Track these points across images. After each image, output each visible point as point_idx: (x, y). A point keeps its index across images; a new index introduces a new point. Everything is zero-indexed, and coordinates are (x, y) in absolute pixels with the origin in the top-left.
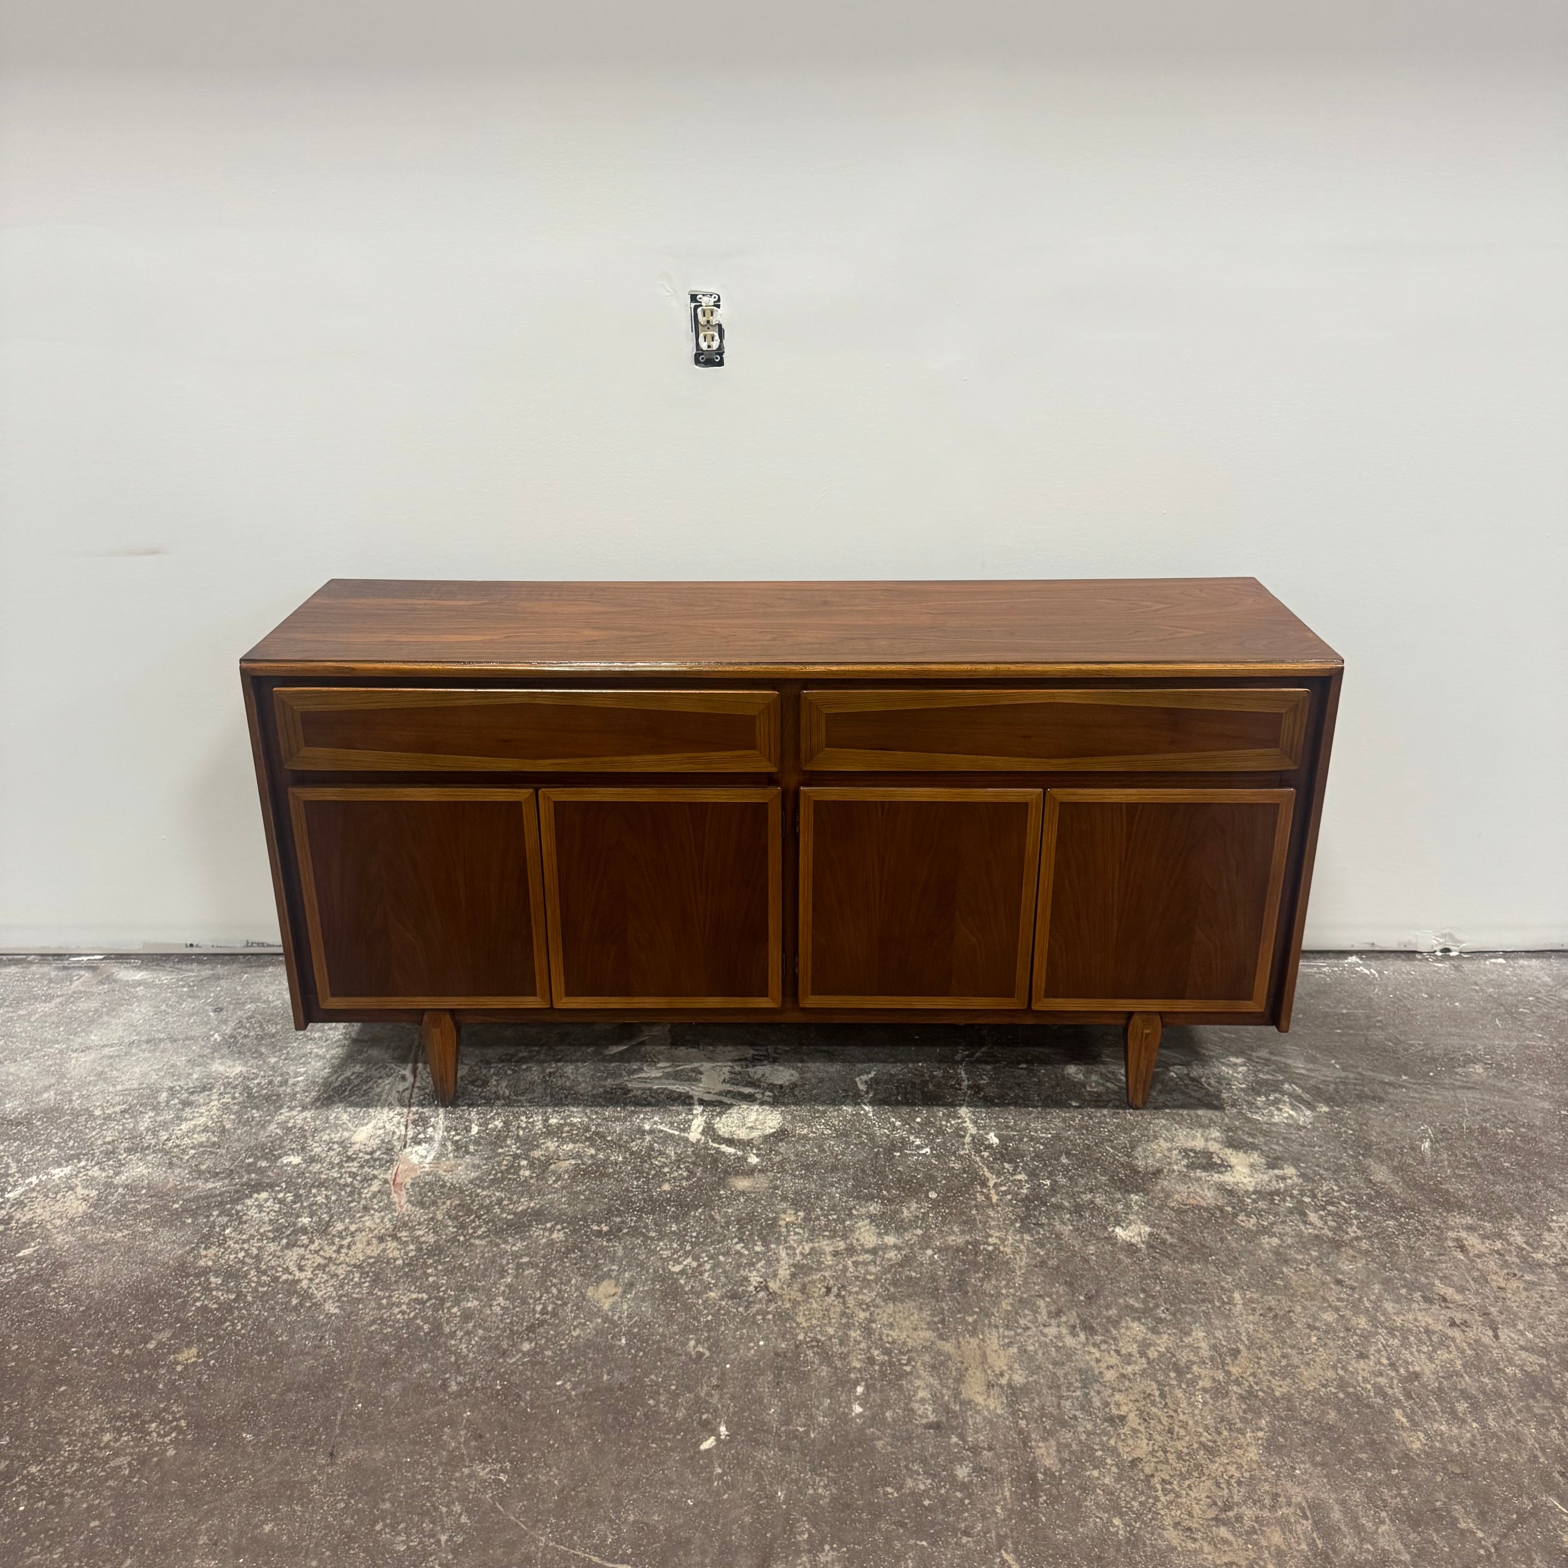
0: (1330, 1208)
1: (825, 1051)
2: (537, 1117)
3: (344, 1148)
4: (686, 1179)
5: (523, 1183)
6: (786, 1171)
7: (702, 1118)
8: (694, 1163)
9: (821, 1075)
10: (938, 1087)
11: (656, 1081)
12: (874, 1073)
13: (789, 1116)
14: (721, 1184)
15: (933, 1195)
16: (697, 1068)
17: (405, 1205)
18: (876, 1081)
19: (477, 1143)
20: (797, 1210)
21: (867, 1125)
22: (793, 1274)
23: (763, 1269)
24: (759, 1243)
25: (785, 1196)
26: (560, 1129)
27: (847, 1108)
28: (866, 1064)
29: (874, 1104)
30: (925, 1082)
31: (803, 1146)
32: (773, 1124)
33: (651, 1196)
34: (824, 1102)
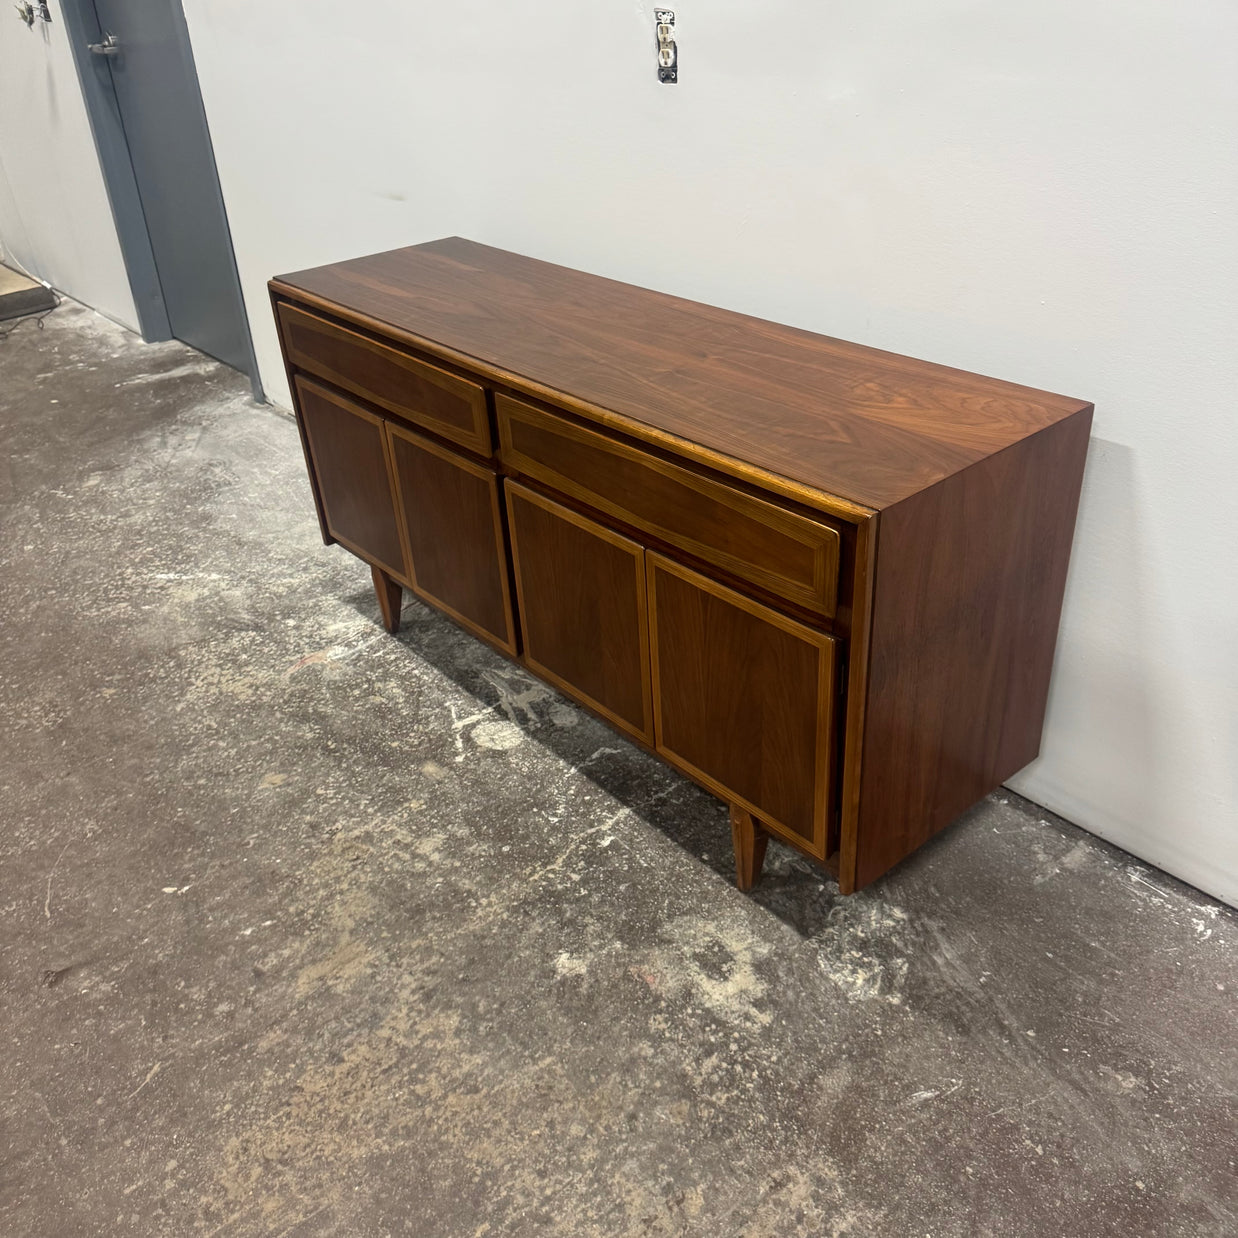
2: (413, 665)
3: (318, 629)
4: (411, 746)
5: (346, 697)
6: (462, 777)
7: (480, 717)
8: (430, 740)
9: (587, 732)
10: (639, 786)
11: (499, 680)
12: (619, 751)
13: (523, 746)
14: (420, 761)
15: (506, 849)
16: (531, 685)
17: (288, 675)
18: (610, 757)
19: (367, 662)
20: (426, 803)
21: (553, 781)
22: (358, 837)
23: (351, 823)
24: (376, 807)
25: (435, 791)
26: (411, 678)
27: (562, 763)
28: (625, 743)
29: (580, 770)
30: (638, 777)
31: (497, 769)
32: (507, 745)
33: (380, 744)
34: (557, 750)
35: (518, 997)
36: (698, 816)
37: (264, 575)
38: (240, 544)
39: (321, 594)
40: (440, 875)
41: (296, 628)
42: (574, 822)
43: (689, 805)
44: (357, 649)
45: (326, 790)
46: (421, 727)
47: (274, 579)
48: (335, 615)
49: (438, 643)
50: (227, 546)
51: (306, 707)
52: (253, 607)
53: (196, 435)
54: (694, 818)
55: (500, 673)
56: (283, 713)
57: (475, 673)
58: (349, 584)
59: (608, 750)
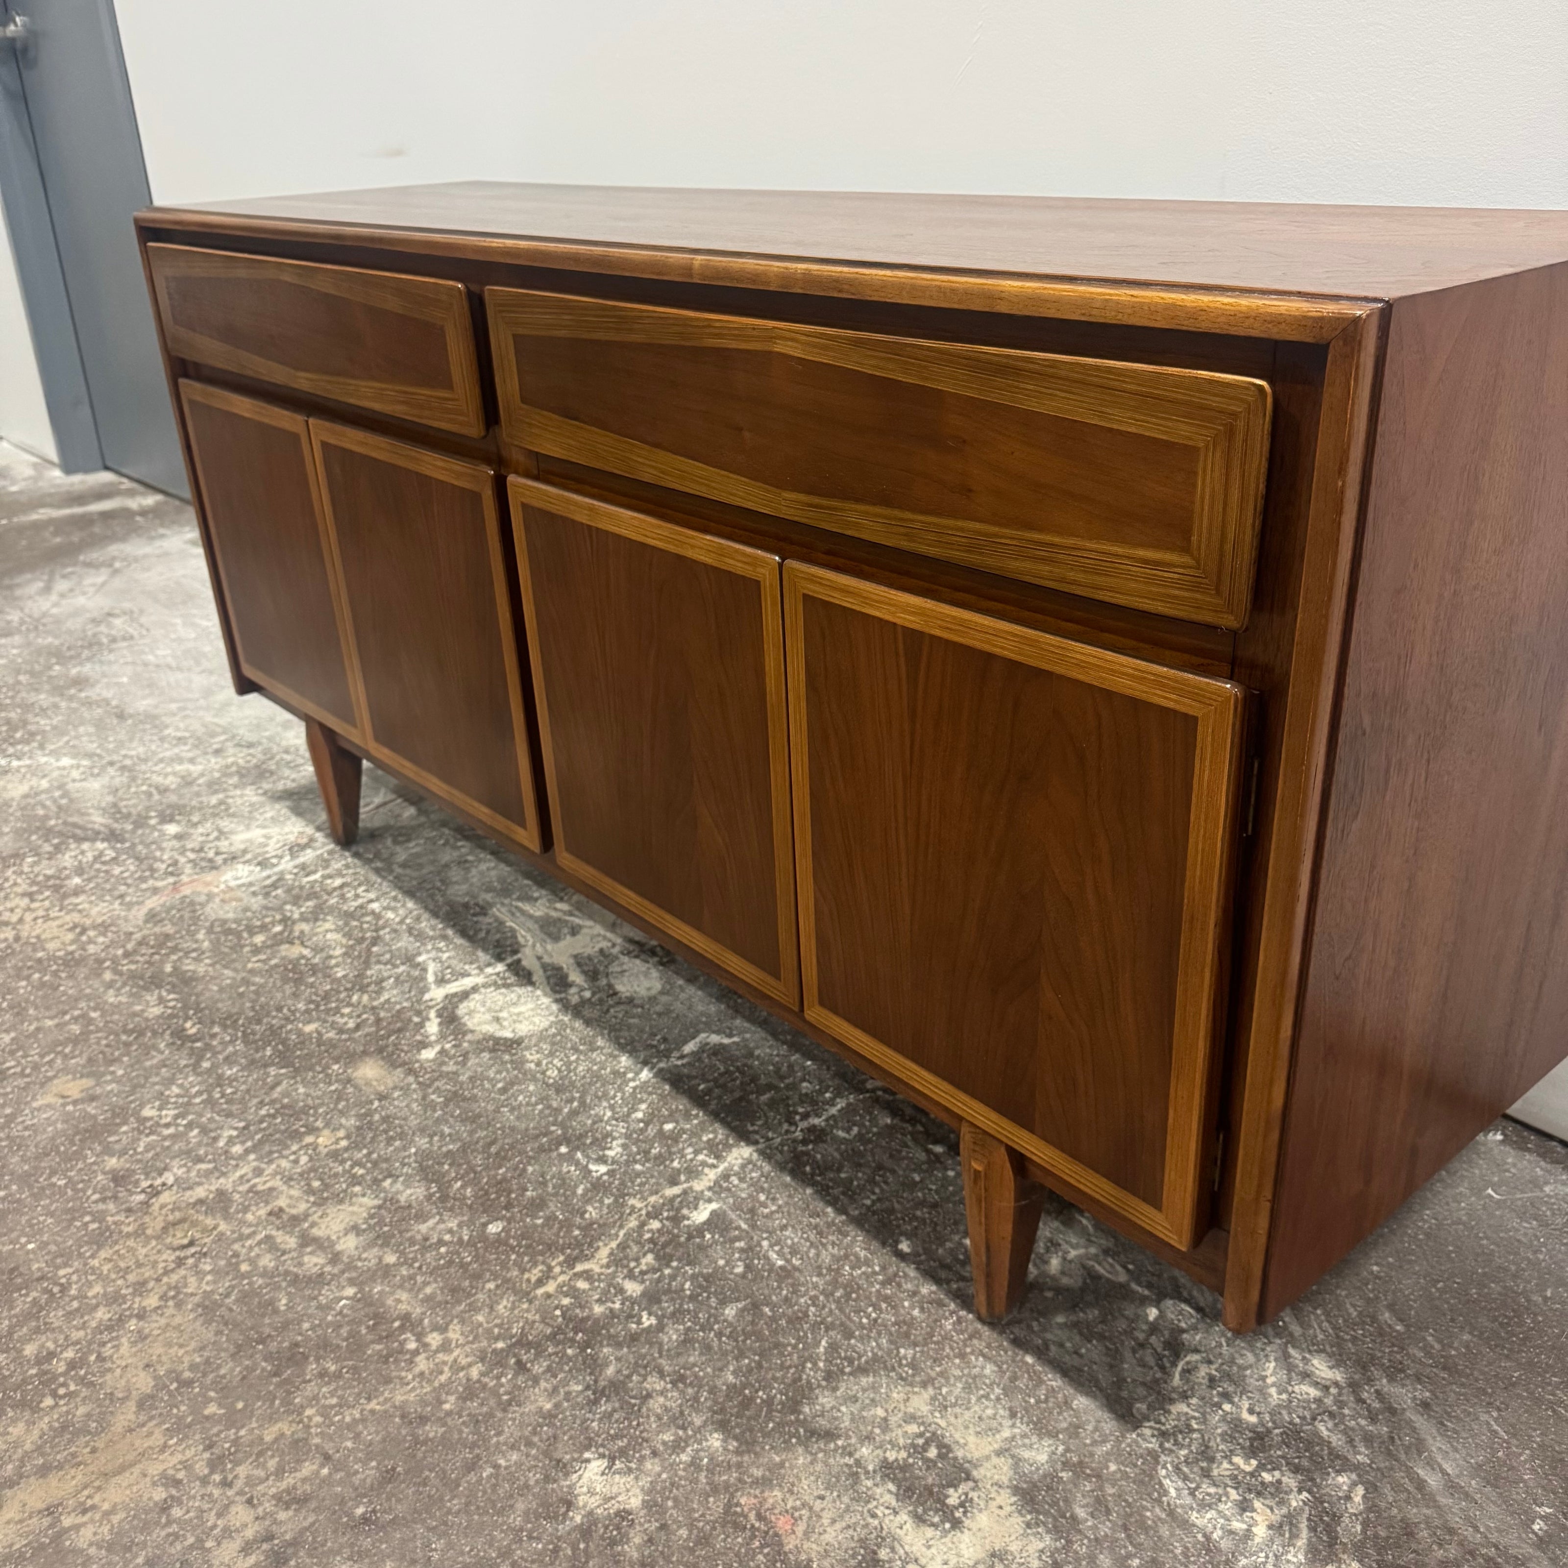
2: (372, 895)
3: (217, 839)
4: (341, 1031)
5: (237, 947)
6: (429, 1086)
7: (480, 980)
8: (378, 1021)
9: (678, 1007)
10: (772, 1104)
11: (522, 919)
12: (736, 1039)
13: (554, 1030)
14: (352, 1058)
15: (494, 1228)
16: (580, 927)
17: (144, 910)
18: (717, 1051)
19: (289, 891)
20: (348, 1137)
21: (605, 1095)
22: (201, 1202)
23: (193, 1174)
24: (249, 1144)
25: (369, 1113)
26: (363, 915)
27: (624, 1060)
28: (746, 1025)
29: (661, 1075)
30: (770, 1087)
31: (499, 1072)
32: (523, 1029)
33: (281, 1027)
34: (617, 1038)
36: (889, 1163)
37: (145, 760)
38: (121, 716)
39: (236, 787)
40: (352, 1282)
41: (179, 837)
42: (638, 1174)
43: (870, 1141)
44: (276, 869)
45: (160, 1109)
46: (365, 998)
47: (162, 765)
48: (251, 818)
49: (423, 860)
50: (101, 720)
51: (162, 962)
52: (115, 805)
53: (100, 580)
54: (880, 1167)
55: (527, 907)
56: (116, 972)
57: (482, 908)
58: (287, 772)
59: (715, 1039)
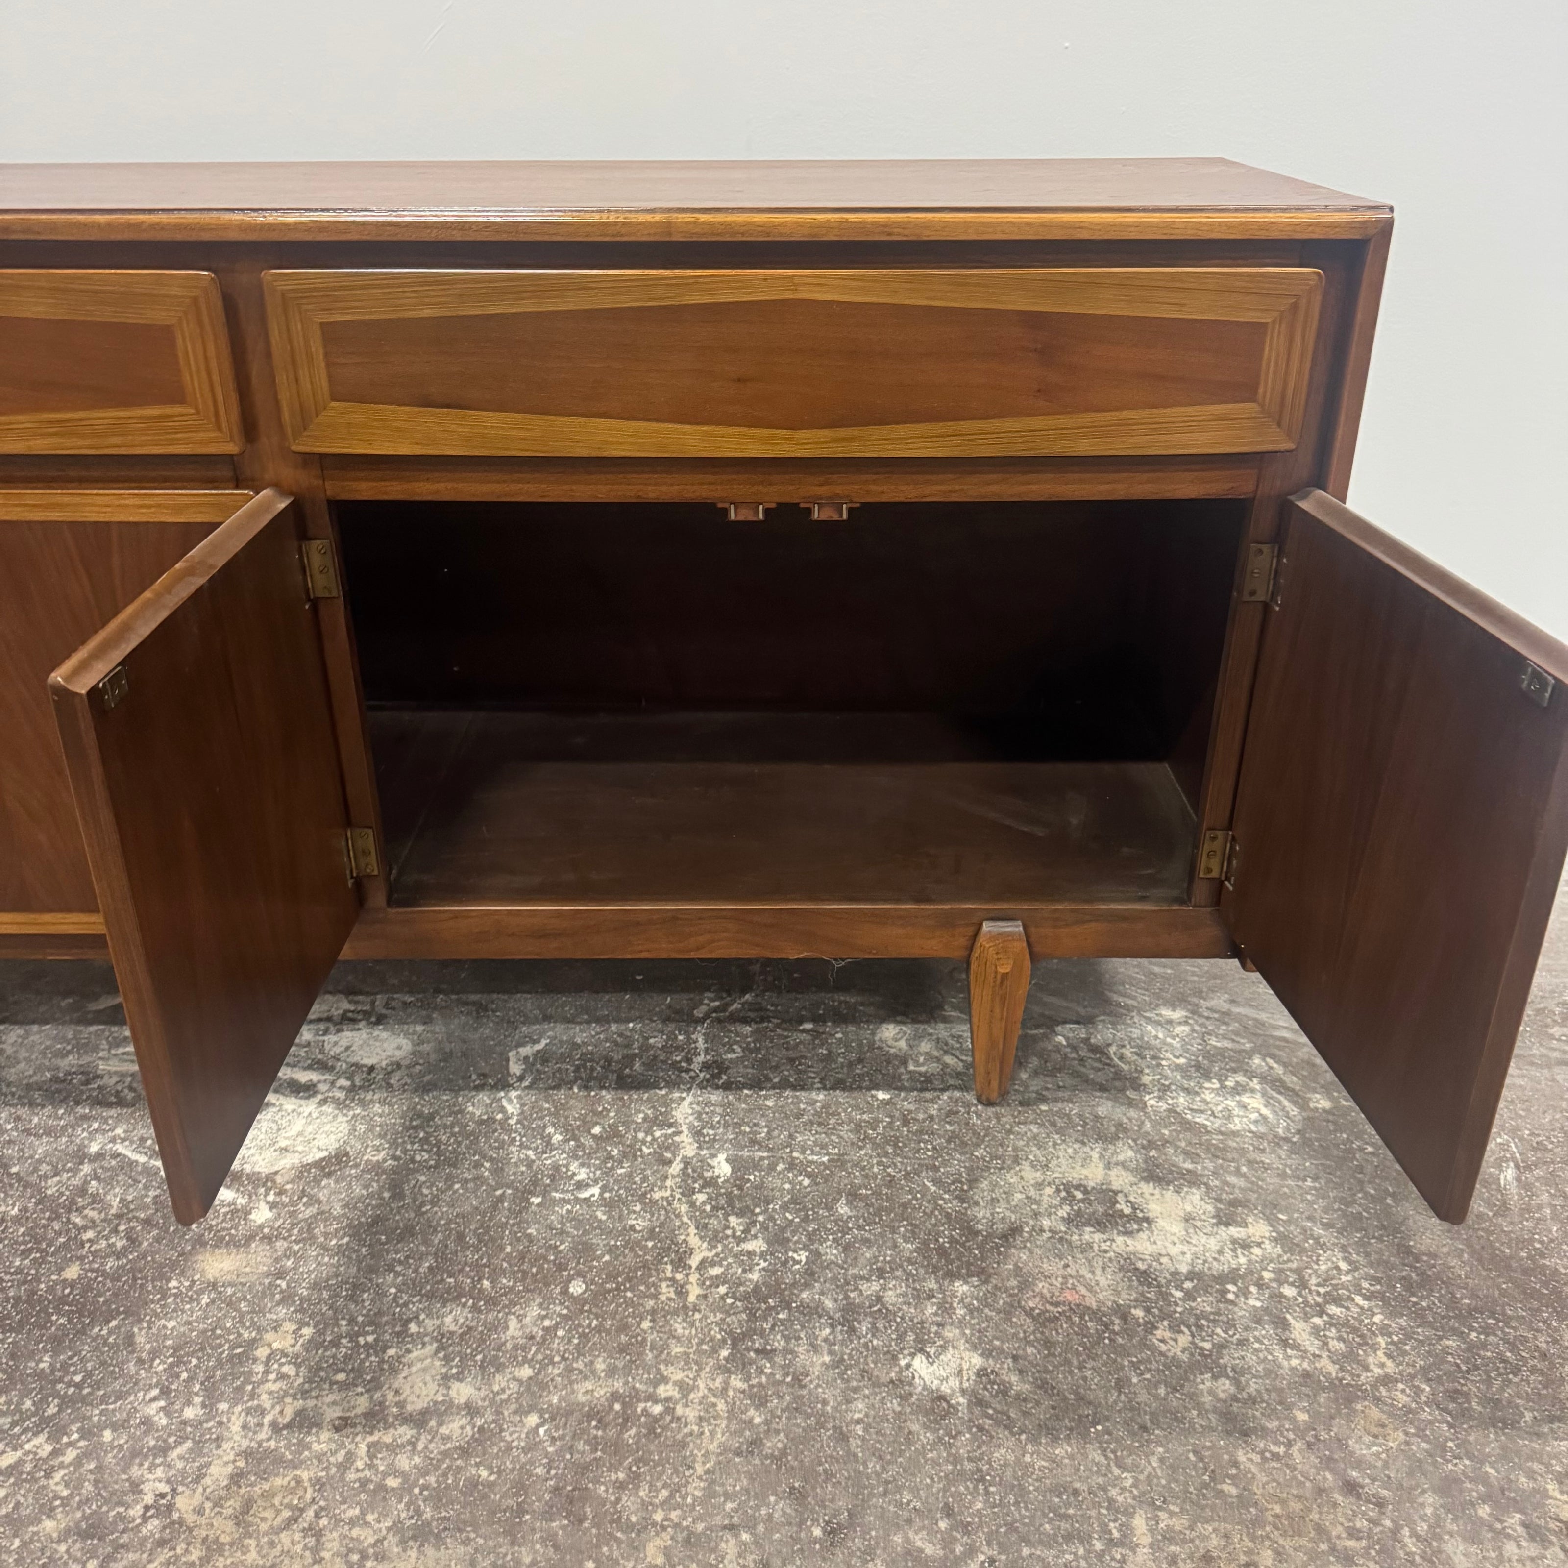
0: (1333, 1309)
1: (474, 1003)
6: (313, 1237)
8: (147, 1222)
9: (450, 1046)
10: (651, 1067)
12: (544, 1042)
13: (361, 1126)
14: (178, 1267)
15: (577, 1288)
18: (544, 1058)
20: (302, 1324)
21: (502, 1142)
23: (179, 1465)
24: (198, 1400)
25: (289, 1294)
27: (475, 1110)
28: (537, 1028)
29: (523, 1101)
30: (629, 1057)
31: (366, 1187)
32: (327, 1143)
33: (32, 1292)
34: (436, 1097)
35: (950, 1480)
42: (629, 1176)
43: (758, 1049)
46: (90, 1213)
54: (791, 1060)
59: (527, 1050)
